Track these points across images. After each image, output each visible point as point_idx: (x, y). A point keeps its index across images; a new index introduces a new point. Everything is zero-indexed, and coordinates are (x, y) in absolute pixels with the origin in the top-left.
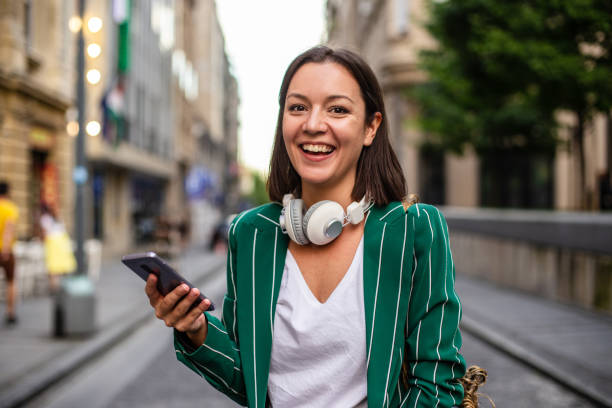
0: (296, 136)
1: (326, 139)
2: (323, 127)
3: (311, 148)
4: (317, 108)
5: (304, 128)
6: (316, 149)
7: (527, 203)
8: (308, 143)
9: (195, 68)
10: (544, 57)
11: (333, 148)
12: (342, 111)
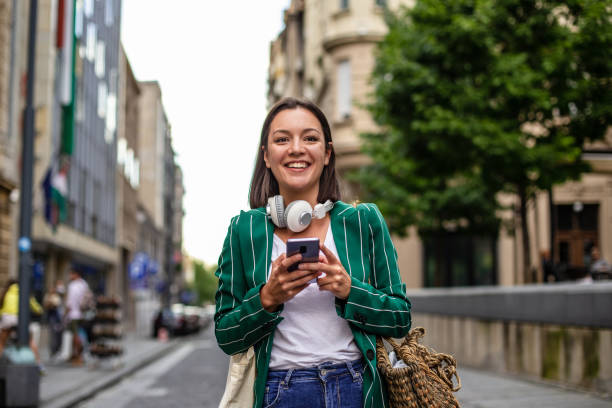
0: (283, 158)
1: (306, 158)
2: (303, 150)
3: (295, 165)
4: (297, 138)
5: (290, 151)
6: (299, 165)
7: (471, 282)
8: (293, 162)
9: (136, 156)
10: (486, 133)
11: (309, 164)
12: (313, 139)
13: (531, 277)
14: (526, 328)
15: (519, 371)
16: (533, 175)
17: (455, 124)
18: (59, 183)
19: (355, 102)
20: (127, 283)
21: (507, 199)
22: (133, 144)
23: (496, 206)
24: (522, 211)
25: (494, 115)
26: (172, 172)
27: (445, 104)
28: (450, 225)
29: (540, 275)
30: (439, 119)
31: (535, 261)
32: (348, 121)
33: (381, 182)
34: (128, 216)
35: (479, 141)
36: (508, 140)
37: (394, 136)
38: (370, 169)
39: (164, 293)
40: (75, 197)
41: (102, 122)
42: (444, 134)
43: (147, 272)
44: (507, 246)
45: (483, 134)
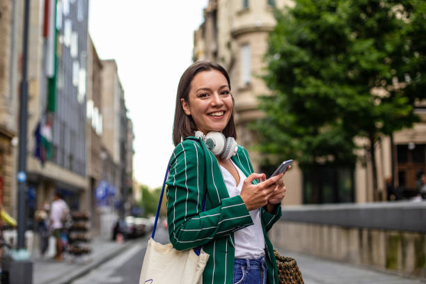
0: (206, 109)
5: (212, 104)
6: (219, 114)
7: (337, 200)
9: (100, 112)
10: (345, 96)
11: (225, 113)
13: (378, 197)
14: (375, 233)
15: (370, 263)
16: (379, 124)
17: (324, 89)
18: (46, 132)
19: (253, 74)
20: (94, 202)
21: (361, 141)
22: (98, 105)
23: (354, 146)
24: (371, 150)
25: (351, 83)
26: (125, 123)
27: (317, 75)
28: (321, 160)
29: (384, 195)
30: (313, 86)
31: (381, 186)
32: (248, 87)
33: (272, 130)
34: (95, 155)
35: (340, 101)
36: (362, 100)
37: (281, 98)
38: (264, 121)
39: (120, 209)
40: (57, 142)
41: (76, 89)
42: (316, 97)
43: (108, 194)
44: (361, 174)
45: (343, 96)
